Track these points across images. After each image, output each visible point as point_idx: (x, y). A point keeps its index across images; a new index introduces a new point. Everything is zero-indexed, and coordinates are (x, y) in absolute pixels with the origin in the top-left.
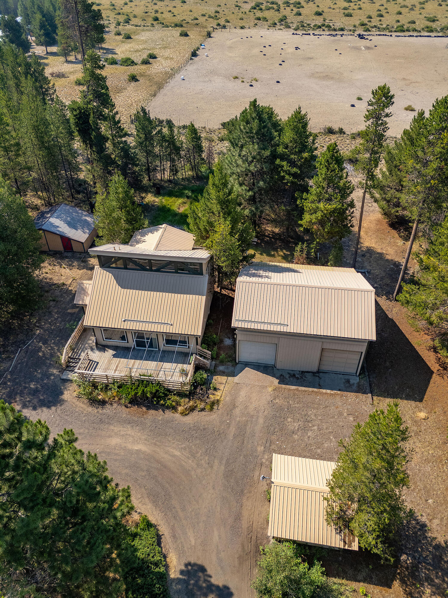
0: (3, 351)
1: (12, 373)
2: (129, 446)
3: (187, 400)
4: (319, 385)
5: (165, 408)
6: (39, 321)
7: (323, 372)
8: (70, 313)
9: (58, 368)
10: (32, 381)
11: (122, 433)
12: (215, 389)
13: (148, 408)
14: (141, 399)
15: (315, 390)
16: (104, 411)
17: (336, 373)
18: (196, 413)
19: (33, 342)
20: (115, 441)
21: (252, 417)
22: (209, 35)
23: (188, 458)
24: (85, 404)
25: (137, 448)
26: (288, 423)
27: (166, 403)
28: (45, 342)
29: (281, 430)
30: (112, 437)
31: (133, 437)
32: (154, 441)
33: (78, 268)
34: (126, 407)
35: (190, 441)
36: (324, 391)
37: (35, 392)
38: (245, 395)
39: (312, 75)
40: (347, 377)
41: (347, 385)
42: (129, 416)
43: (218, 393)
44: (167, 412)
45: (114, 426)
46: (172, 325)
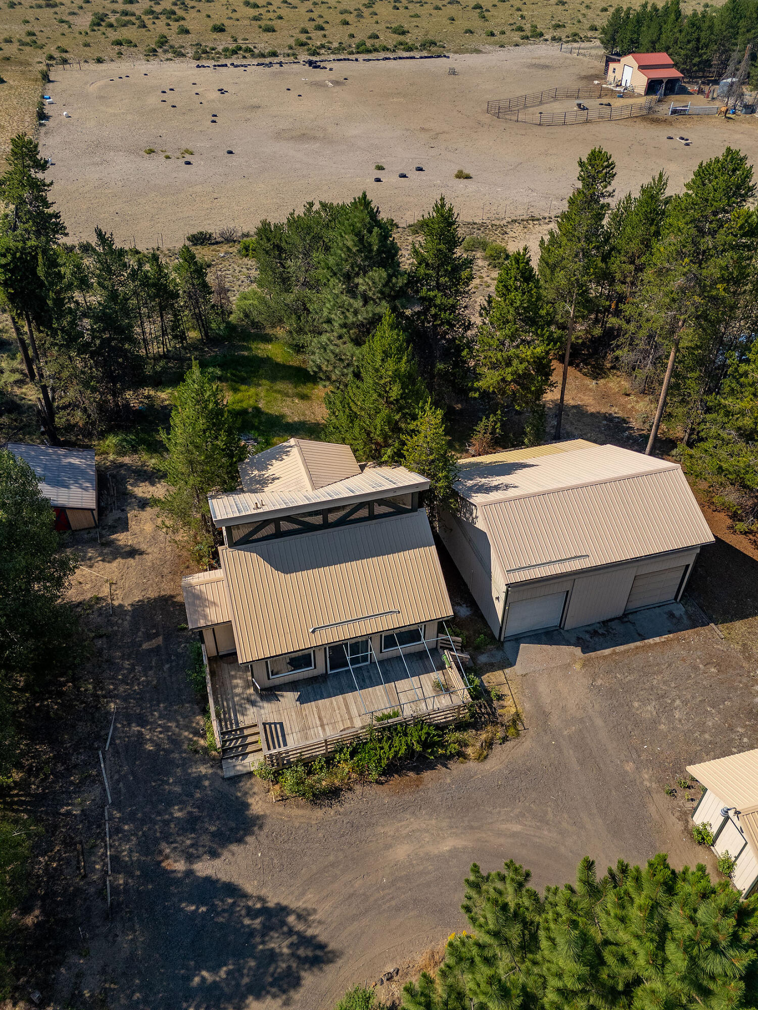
0: (67, 769)
1: (117, 805)
2: (434, 850)
3: (473, 732)
4: (640, 635)
5: (445, 760)
6: (98, 684)
7: (631, 613)
8: (150, 651)
9: (204, 761)
10: (170, 804)
11: (404, 832)
12: (500, 698)
13: (418, 770)
14: (400, 760)
15: (638, 644)
16: (346, 805)
17: (649, 608)
18: (497, 749)
19: (115, 728)
20: (402, 852)
21: (582, 721)
22: (46, 78)
23: (538, 828)
24: (302, 807)
25: (447, 848)
26: (637, 709)
27: (446, 751)
28: (142, 721)
29: (636, 725)
30: (391, 846)
32: (466, 823)
33: (103, 561)
34: (378, 782)
35: (522, 799)
36: (651, 641)
37: (191, 824)
38: (548, 690)
39: (279, 136)
40: (666, 609)
41: (674, 621)
42: (395, 798)
43: (508, 702)
44: (451, 764)
45: (383, 826)
46: (399, 612)
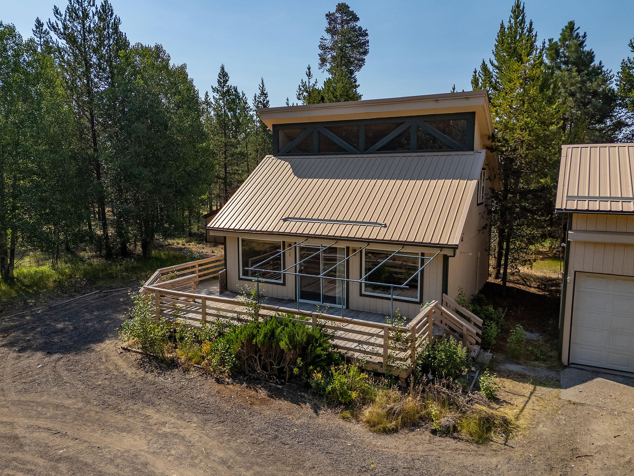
3: (395, 393)
5: (323, 398)
10: (69, 320)
11: (166, 429)
12: (495, 399)
14: (264, 368)
16: (161, 379)
18: (422, 435)
20: (128, 443)
27: (328, 383)
30: (129, 432)
31: (189, 445)
37: (54, 333)
38: (611, 433)
42: (211, 400)
44: (326, 412)
45: (158, 411)
46: (385, 226)
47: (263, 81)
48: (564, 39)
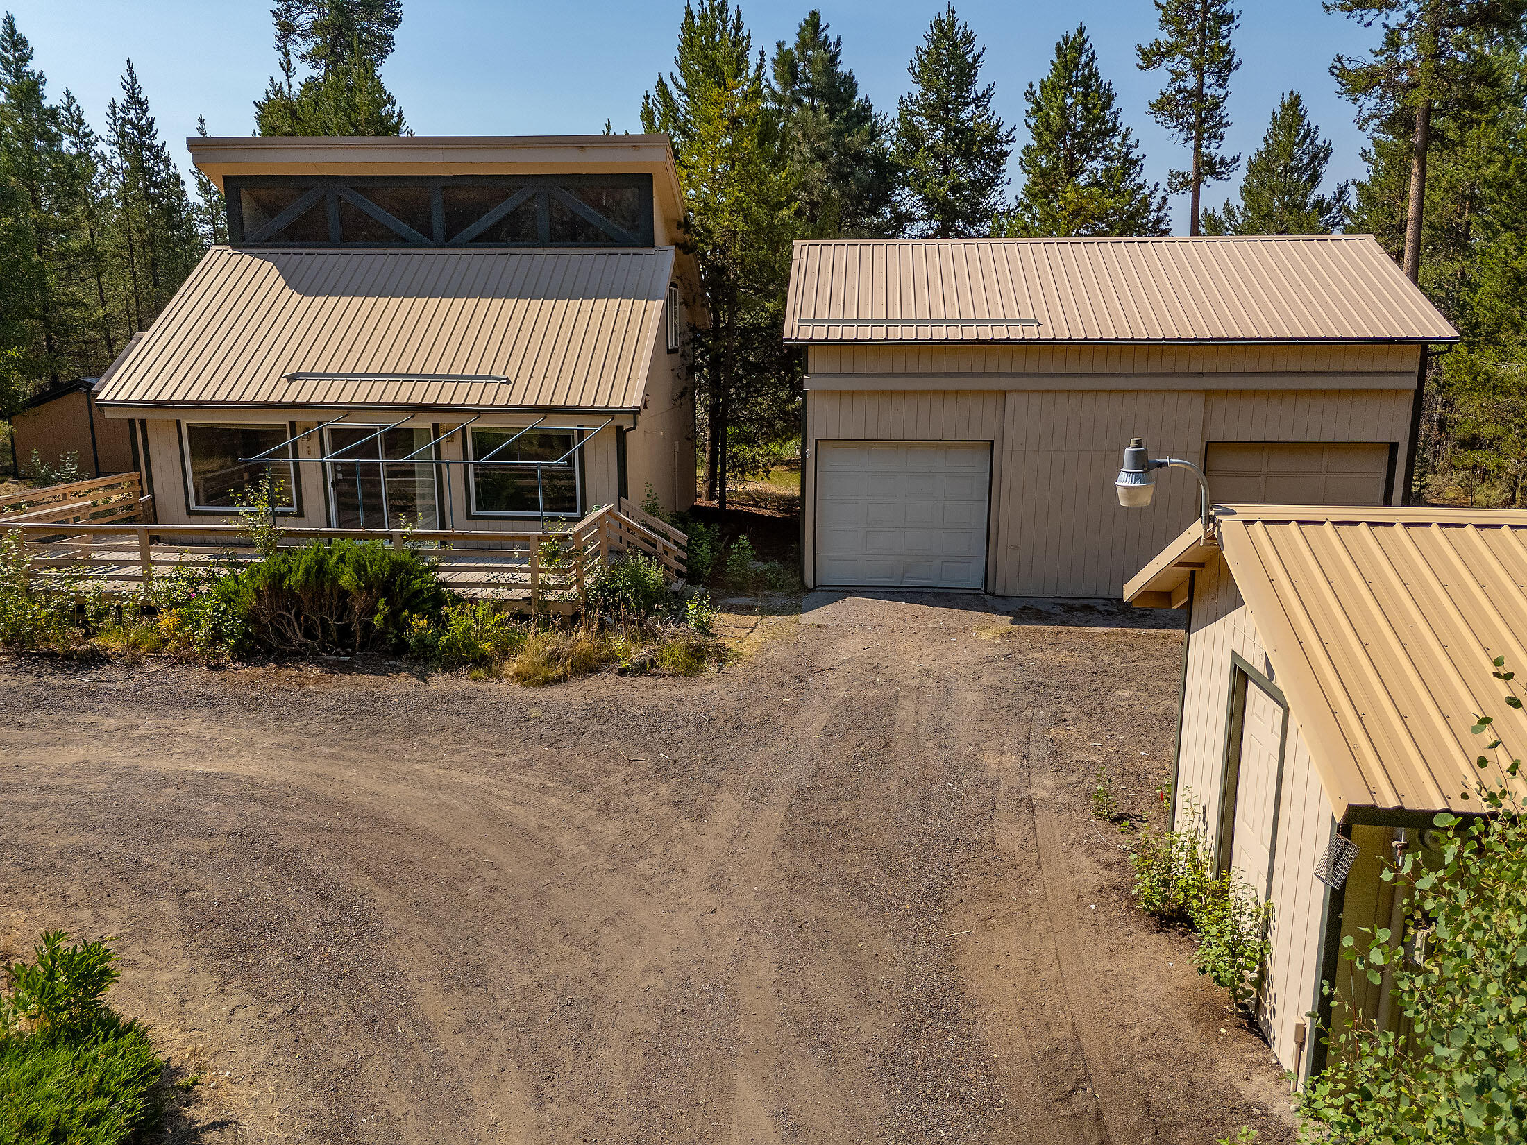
2: (163, 765)
3: (557, 635)
5: (433, 658)
11: (143, 732)
16: (79, 680)
18: (604, 680)
20: (75, 755)
21: (916, 689)
23: (543, 790)
25: (207, 770)
27: (440, 633)
30: (68, 743)
31: (205, 740)
32: (335, 749)
34: (215, 668)
35: (565, 744)
38: (861, 647)
42: (215, 690)
44: (440, 676)
45: (110, 715)
46: (508, 382)
47: (131, 68)
48: (803, 46)
